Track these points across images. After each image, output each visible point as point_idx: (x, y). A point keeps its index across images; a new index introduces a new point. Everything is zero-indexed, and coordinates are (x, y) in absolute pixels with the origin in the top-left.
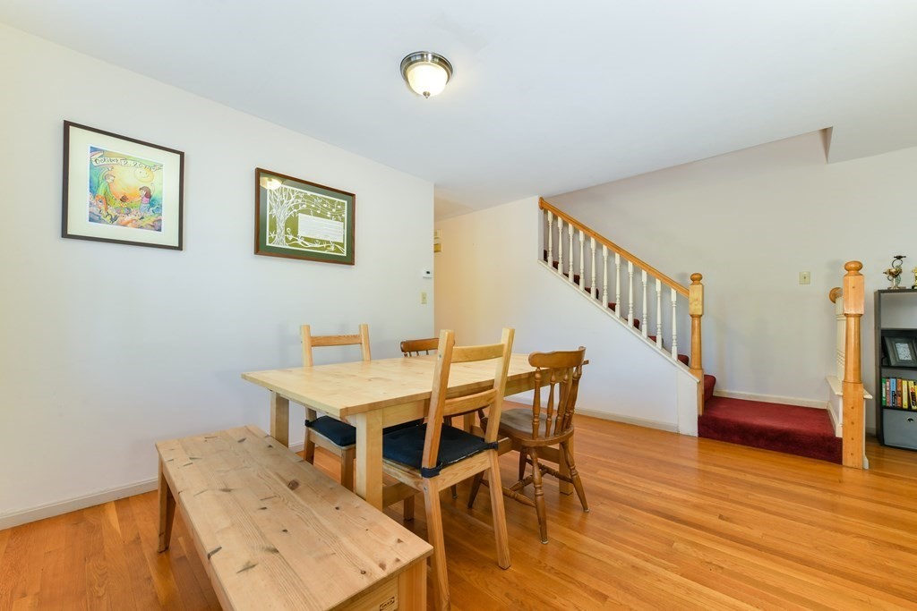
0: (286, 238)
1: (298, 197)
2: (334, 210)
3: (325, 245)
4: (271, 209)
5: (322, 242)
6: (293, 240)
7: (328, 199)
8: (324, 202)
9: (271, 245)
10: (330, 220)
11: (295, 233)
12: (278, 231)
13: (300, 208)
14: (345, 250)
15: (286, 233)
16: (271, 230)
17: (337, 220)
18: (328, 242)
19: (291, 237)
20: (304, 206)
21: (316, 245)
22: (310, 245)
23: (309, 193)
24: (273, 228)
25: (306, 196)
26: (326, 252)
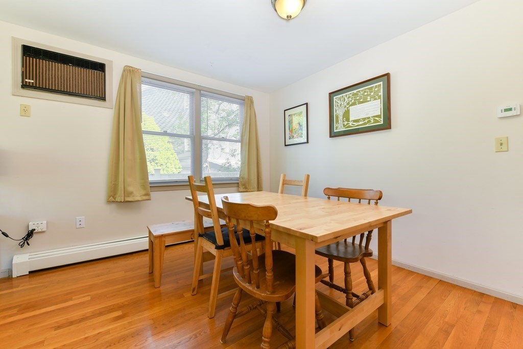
0: (344, 125)
1: (349, 97)
2: (372, 94)
3: (366, 121)
4: (336, 111)
5: (364, 119)
6: (347, 124)
7: (367, 88)
8: (365, 92)
9: (337, 131)
10: (370, 102)
11: (348, 120)
12: (340, 122)
13: (350, 103)
14: (382, 119)
15: (343, 122)
16: (336, 123)
17: (375, 99)
18: (369, 118)
19: (346, 123)
20: (353, 101)
21: (361, 123)
22: (356, 124)
23: (355, 91)
24: (337, 122)
25: (354, 94)
26: (367, 125)
